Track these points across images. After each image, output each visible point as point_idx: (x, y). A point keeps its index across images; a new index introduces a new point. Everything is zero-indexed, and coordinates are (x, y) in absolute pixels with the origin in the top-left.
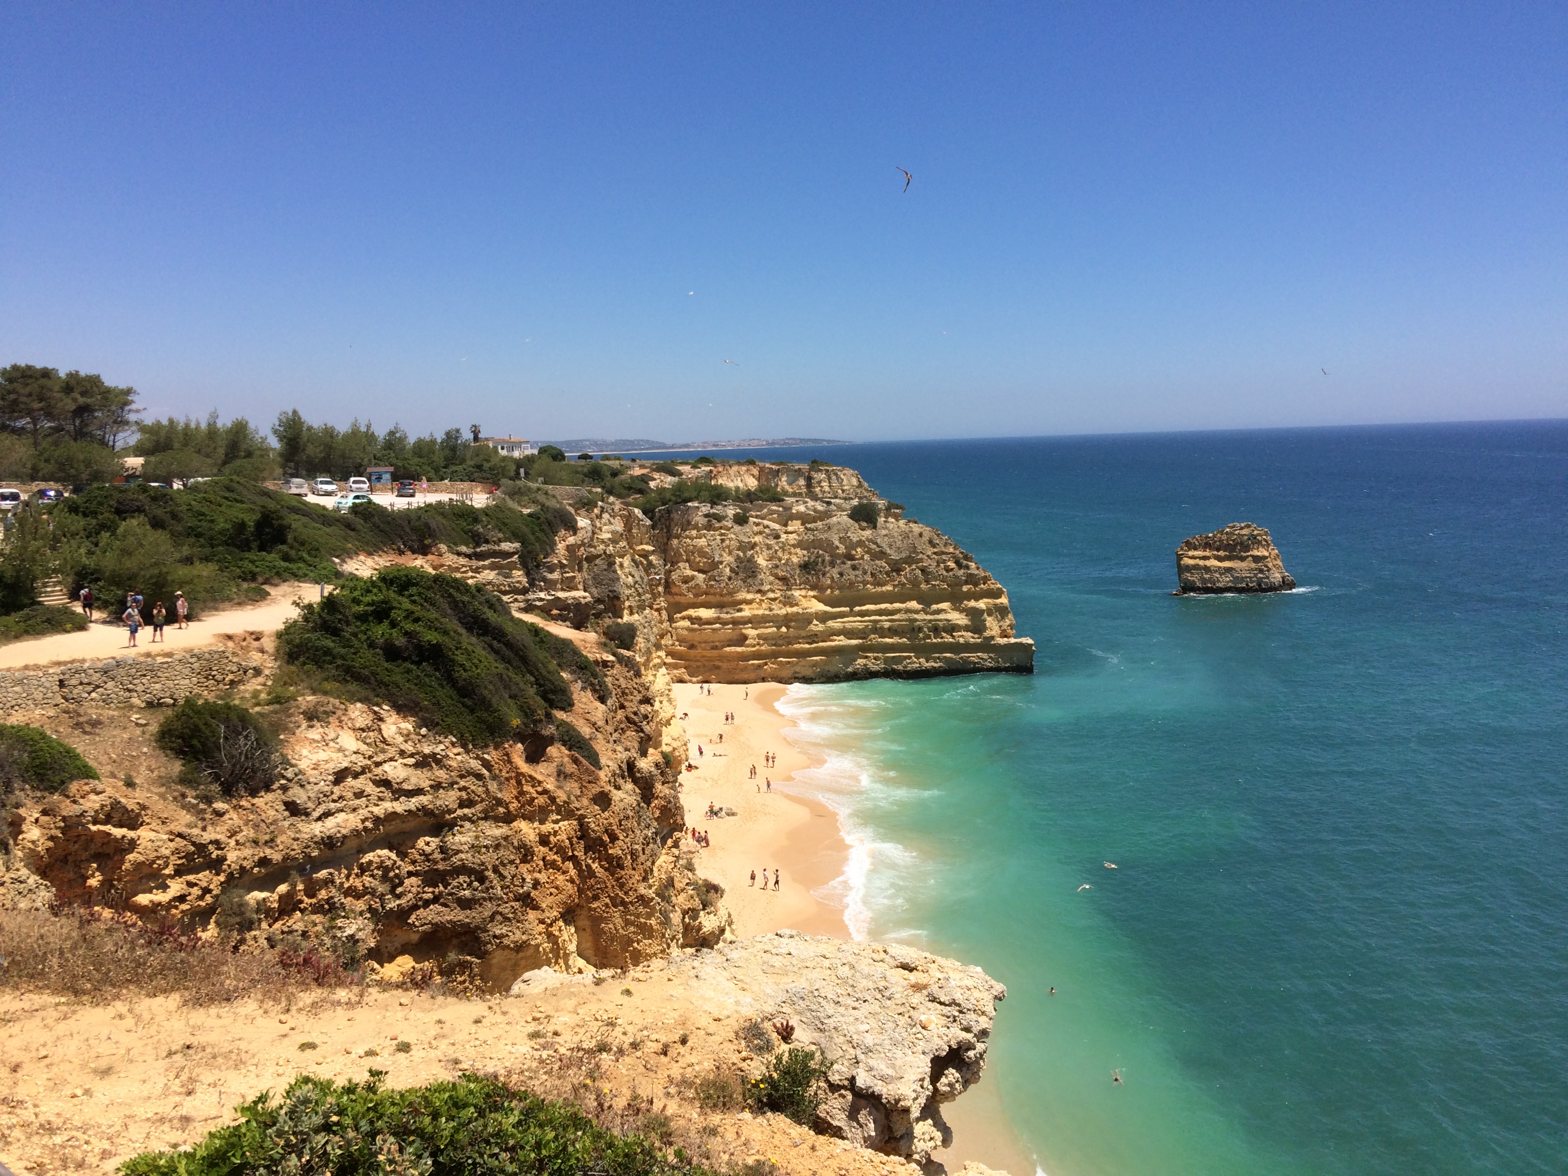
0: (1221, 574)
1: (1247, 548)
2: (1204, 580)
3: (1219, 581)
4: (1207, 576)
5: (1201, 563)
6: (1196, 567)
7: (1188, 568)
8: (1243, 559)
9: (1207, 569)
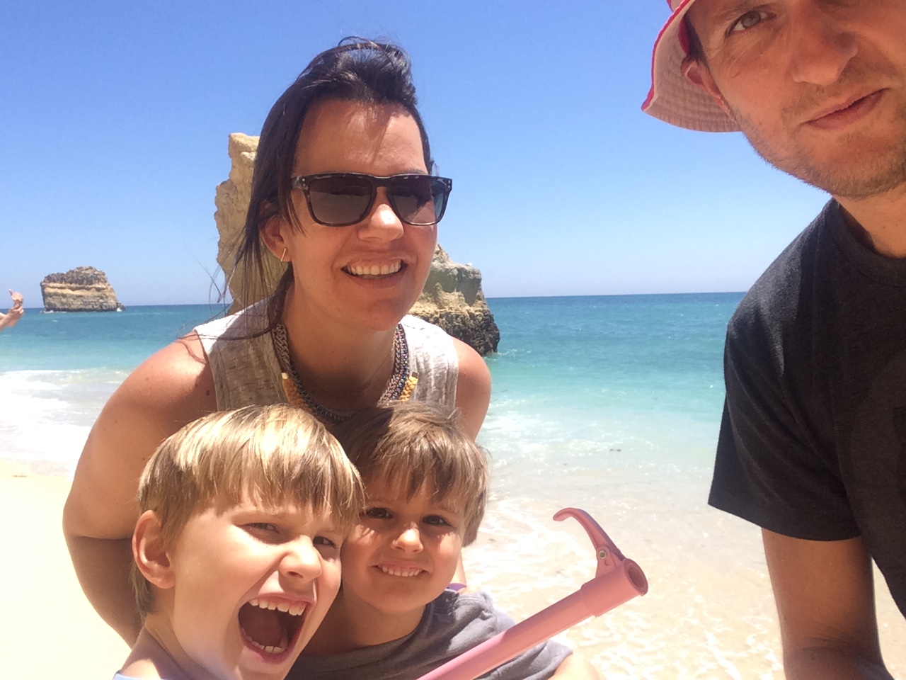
0: (74, 299)
1: (91, 284)
2: (63, 304)
3: (73, 304)
4: (64, 300)
5: (60, 291)
6: (56, 294)
7: (50, 295)
8: (88, 289)
9: (64, 296)
